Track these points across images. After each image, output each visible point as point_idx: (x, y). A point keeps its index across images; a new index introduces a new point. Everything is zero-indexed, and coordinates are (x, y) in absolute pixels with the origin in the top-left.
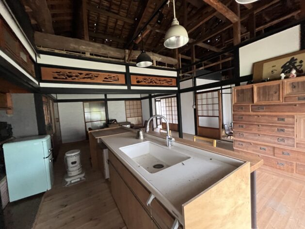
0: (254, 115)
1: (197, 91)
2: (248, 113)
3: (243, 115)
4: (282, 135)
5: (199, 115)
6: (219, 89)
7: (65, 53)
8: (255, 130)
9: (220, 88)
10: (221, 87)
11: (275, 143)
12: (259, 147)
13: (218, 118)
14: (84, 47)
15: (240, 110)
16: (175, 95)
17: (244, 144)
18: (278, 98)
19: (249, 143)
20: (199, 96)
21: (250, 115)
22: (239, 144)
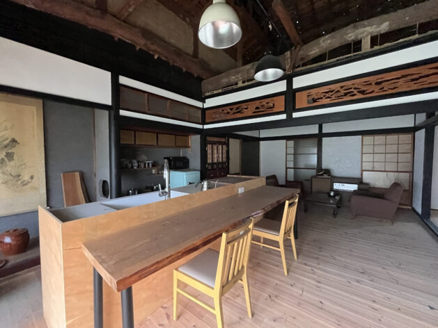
7: (220, 91)
14: (233, 77)
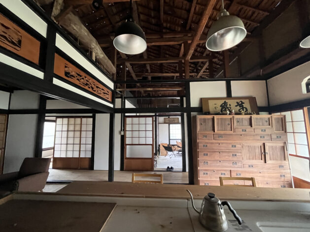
0: (216, 143)
1: (126, 114)
2: (211, 141)
3: (208, 143)
4: (235, 159)
5: (127, 143)
6: (153, 116)
8: (217, 156)
9: (154, 114)
10: (156, 114)
11: (231, 167)
12: (220, 172)
13: (151, 146)
15: (205, 138)
16: (91, 115)
17: (208, 172)
18: (230, 129)
19: (212, 170)
20: (128, 120)
21: (212, 143)
22: (204, 173)
